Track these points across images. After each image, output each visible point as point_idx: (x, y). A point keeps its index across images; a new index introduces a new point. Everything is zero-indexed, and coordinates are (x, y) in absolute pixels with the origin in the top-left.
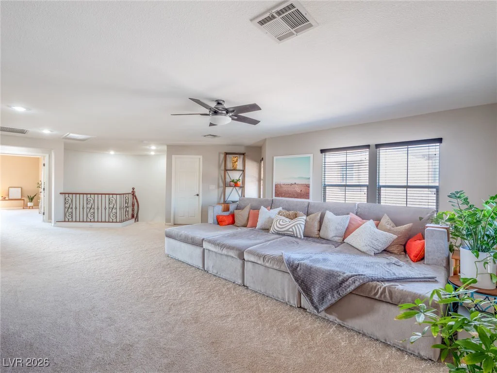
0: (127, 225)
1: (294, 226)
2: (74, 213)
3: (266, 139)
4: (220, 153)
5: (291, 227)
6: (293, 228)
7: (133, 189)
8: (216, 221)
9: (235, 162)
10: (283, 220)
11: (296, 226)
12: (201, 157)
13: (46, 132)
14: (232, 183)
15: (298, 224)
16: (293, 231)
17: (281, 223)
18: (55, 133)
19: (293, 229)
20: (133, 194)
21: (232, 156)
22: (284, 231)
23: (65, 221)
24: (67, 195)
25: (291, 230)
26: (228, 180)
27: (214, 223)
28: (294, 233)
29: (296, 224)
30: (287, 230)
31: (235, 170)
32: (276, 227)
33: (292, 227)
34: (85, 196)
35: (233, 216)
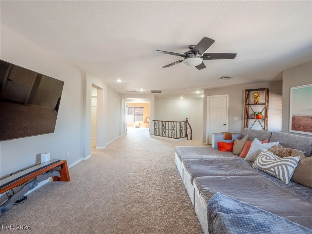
0: (180, 141)
1: (277, 166)
2: (158, 130)
3: (283, 71)
4: (243, 91)
5: (273, 167)
6: (276, 168)
7: (187, 119)
8: (217, 146)
9: (257, 97)
10: (268, 156)
11: (280, 167)
12: (228, 95)
13: (141, 90)
14: (253, 116)
15: (283, 164)
16: (275, 172)
17: (264, 159)
18: (145, 90)
19: (274, 169)
20: (187, 122)
21: (254, 92)
22: (265, 169)
23: (154, 135)
24: (155, 122)
25: (272, 169)
26: (251, 112)
27: (215, 148)
28: (276, 173)
29: (281, 165)
30: (269, 169)
31: (256, 104)
32: (258, 162)
33: (275, 166)
34: (162, 122)
35: (232, 144)
